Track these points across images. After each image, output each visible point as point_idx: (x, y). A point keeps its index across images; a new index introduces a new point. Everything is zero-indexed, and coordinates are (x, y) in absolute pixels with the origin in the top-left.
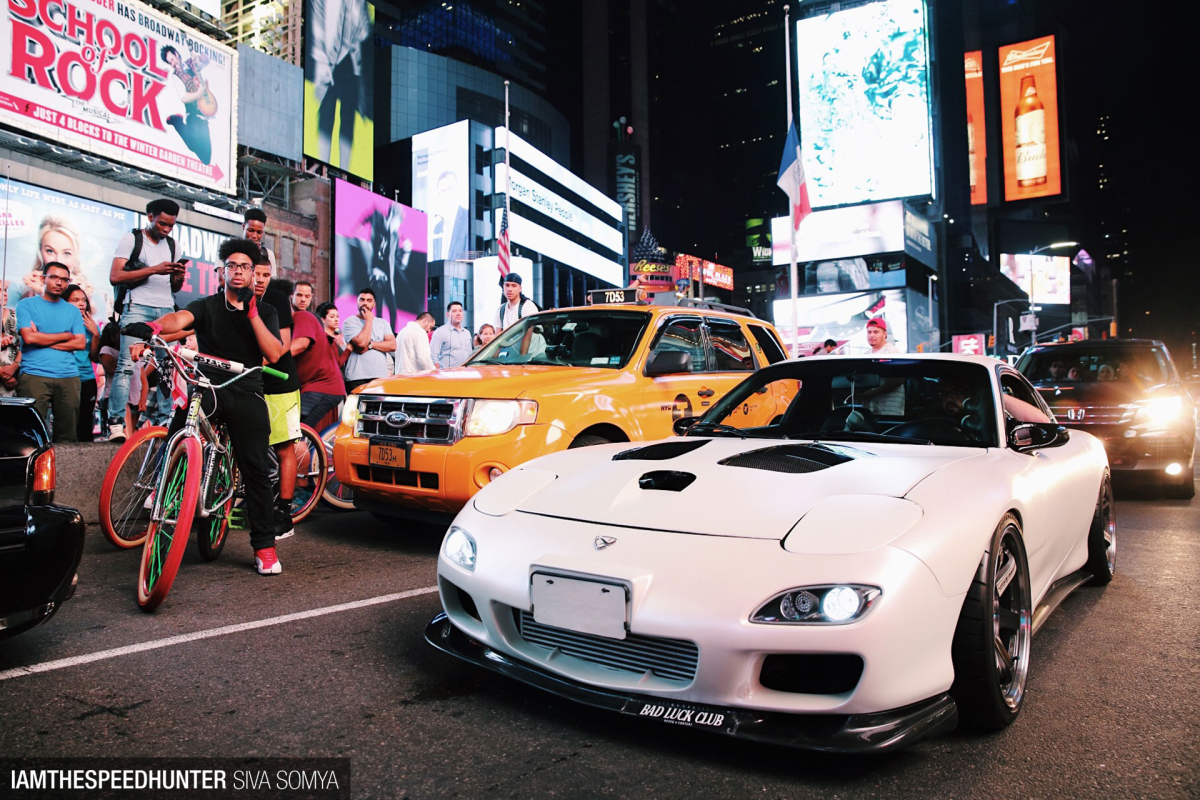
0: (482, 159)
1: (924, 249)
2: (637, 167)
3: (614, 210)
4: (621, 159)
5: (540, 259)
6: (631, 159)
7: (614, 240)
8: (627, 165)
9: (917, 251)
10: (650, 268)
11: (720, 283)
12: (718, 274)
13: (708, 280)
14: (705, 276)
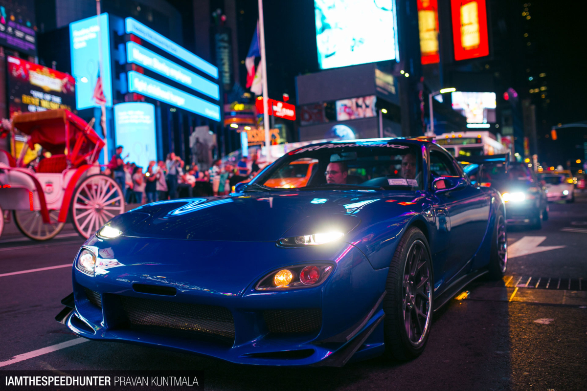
0: (118, 40)
1: (390, 93)
2: (230, 42)
3: (213, 71)
4: (219, 37)
5: (158, 104)
6: (225, 37)
7: (213, 91)
8: (223, 41)
9: (384, 95)
10: (239, 107)
11: (286, 116)
12: (284, 109)
13: (278, 114)
14: (276, 112)
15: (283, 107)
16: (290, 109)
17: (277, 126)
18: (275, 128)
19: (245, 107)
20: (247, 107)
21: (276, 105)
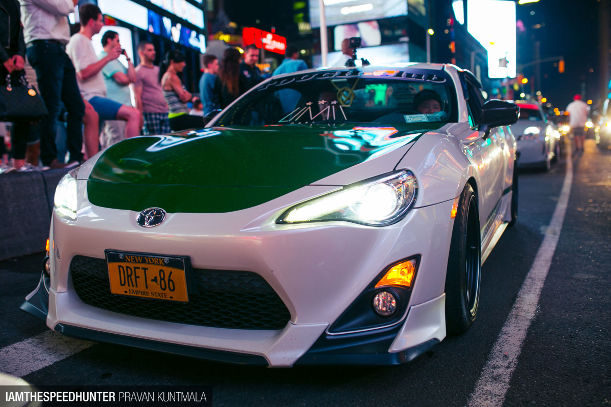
1: (420, 15)
9: (415, 16)
10: (225, 38)
11: (276, 49)
12: (274, 42)
13: (268, 47)
14: (265, 44)
15: (273, 39)
16: (281, 41)
17: (268, 60)
18: (265, 63)
19: (231, 38)
20: (234, 38)
21: (265, 37)
